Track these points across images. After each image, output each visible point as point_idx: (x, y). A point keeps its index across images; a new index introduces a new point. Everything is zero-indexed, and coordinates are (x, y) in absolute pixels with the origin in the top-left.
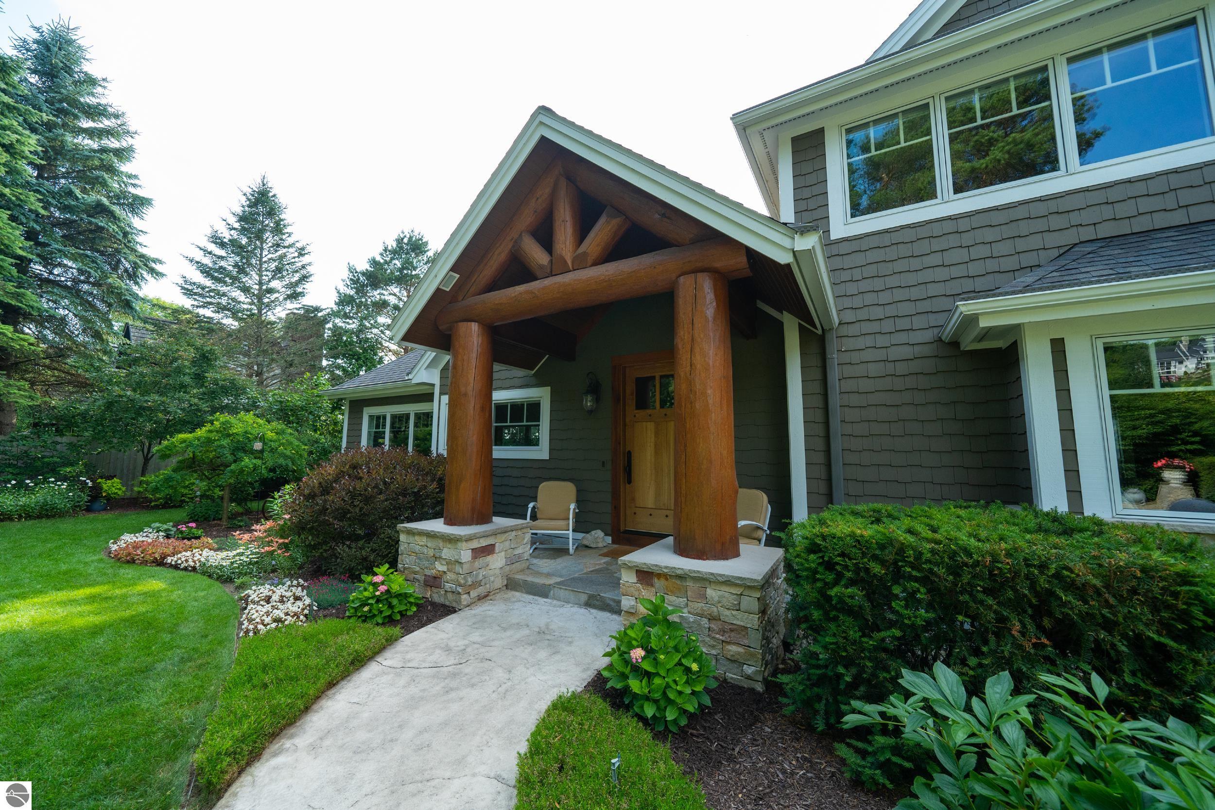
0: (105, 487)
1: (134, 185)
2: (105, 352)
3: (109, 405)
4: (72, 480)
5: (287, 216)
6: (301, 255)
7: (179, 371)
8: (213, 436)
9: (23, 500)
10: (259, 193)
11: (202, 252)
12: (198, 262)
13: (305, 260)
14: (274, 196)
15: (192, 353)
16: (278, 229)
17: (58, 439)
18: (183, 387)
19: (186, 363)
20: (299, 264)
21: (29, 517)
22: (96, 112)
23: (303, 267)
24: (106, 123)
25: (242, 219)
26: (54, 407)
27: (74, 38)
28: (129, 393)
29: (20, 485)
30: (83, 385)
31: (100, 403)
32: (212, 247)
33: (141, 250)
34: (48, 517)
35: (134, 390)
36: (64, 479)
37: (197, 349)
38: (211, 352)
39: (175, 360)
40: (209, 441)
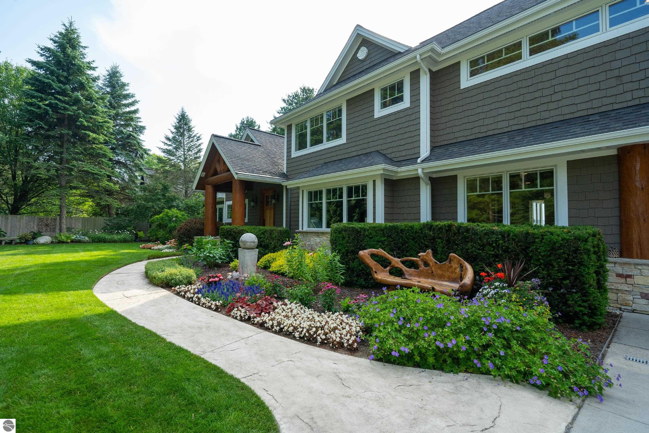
0: (139, 234)
1: (140, 122)
2: (136, 187)
3: (138, 207)
4: (131, 231)
5: (192, 124)
6: (198, 140)
7: (157, 193)
8: (164, 216)
9: (119, 237)
10: (181, 116)
11: (163, 144)
12: (162, 149)
13: (200, 142)
14: (187, 116)
15: (161, 187)
16: (189, 130)
17: (126, 218)
18: (159, 199)
19: (159, 191)
20: (198, 144)
21: (121, 242)
22: (127, 96)
23: (200, 145)
24: (130, 101)
25: (176, 128)
26: (123, 208)
27: (118, 70)
28: (143, 202)
29: (118, 233)
30: (131, 200)
31: (135, 206)
32: (166, 142)
33: (144, 147)
34: (125, 242)
35: (145, 201)
36: (128, 231)
37: (162, 185)
38: (167, 185)
39: (156, 190)
40: (163, 217)
